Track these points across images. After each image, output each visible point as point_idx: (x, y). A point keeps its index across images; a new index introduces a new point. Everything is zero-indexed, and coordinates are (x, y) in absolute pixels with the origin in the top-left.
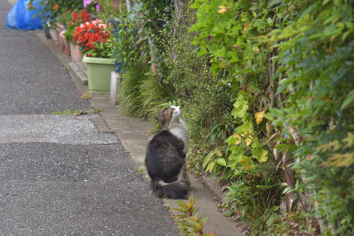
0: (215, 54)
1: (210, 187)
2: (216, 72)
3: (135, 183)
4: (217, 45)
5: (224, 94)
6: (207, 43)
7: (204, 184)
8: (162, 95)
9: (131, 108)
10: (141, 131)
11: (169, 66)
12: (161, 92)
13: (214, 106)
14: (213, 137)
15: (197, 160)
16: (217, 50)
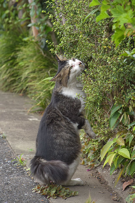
0: (120, 19)
1: (108, 183)
2: (119, 41)
3: (14, 177)
4: (122, 7)
5: (128, 68)
6: (109, 5)
7: (100, 179)
8: (44, 65)
9: (6, 81)
10: (19, 110)
11: (57, 31)
12: (44, 61)
13: (116, 83)
14: (113, 122)
15: (90, 149)
16: (122, 14)
